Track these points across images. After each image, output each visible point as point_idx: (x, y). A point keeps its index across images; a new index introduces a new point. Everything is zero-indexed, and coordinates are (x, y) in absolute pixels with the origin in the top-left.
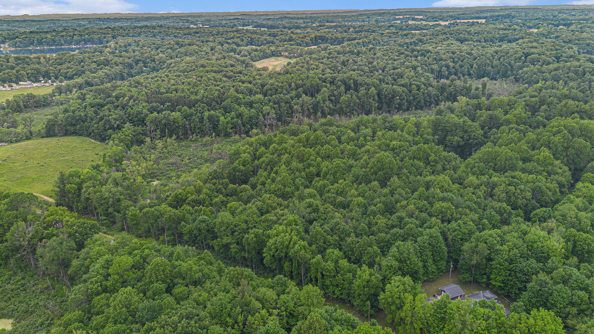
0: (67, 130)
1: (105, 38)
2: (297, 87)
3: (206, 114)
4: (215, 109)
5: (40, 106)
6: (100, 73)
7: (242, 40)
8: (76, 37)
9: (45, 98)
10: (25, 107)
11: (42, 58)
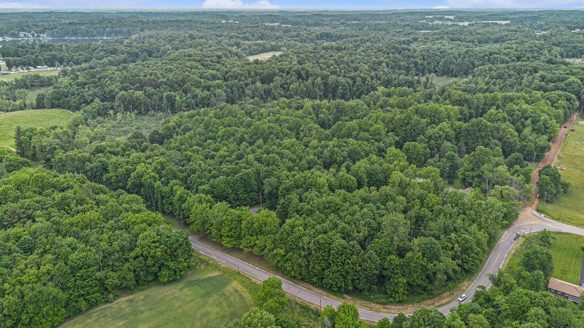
0: (53, 104)
1: (133, 30)
2: (256, 74)
3: (165, 94)
4: (175, 90)
5: (45, 86)
6: (105, 60)
7: (253, 36)
8: (107, 30)
9: (50, 79)
10: (32, 86)
11: (64, 46)
